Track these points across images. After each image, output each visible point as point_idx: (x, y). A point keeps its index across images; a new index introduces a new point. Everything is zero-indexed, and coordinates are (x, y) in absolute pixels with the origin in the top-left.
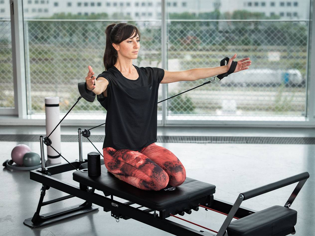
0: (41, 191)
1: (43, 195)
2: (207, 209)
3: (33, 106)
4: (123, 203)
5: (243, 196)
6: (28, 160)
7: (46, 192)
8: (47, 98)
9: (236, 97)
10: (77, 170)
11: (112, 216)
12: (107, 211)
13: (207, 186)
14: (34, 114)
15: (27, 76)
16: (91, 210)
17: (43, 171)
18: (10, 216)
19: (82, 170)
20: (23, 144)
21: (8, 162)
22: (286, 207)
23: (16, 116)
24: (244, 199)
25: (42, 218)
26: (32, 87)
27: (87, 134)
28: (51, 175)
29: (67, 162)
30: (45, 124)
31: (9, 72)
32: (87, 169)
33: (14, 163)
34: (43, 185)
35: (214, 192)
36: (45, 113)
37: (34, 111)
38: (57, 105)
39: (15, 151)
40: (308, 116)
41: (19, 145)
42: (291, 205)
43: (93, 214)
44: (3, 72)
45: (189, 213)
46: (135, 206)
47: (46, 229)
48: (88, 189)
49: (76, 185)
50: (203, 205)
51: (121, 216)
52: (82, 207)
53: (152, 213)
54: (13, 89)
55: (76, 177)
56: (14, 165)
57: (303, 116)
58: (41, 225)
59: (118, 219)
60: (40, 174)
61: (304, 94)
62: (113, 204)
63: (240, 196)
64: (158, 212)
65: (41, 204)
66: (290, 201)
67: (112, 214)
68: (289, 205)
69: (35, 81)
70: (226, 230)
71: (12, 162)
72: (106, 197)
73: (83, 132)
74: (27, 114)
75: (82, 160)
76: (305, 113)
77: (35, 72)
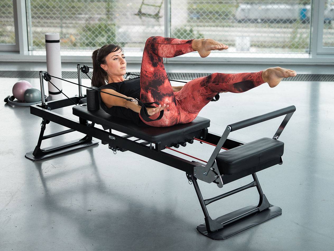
0: (42, 125)
1: (43, 129)
2: (202, 142)
3: (34, 42)
4: (121, 136)
5: (230, 128)
6: (29, 96)
7: (46, 126)
8: (47, 34)
9: (253, 34)
10: (76, 105)
11: (109, 148)
12: (105, 144)
13: (202, 120)
14: (36, 51)
15: (27, 12)
16: (91, 145)
17: (43, 106)
18: (12, 149)
19: (81, 105)
20: (24, 80)
21: (9, 98)
22: (274, 139)
23: (18, 52)
24: (232, 130)
25: (43, 151)
26: (33, 22)
27: (86, 70)
28: (51, 110)
29: (67, 97)
30: (46, 61)
31: (9, 6)
32: (86, 104)
33: (16, 99)
34: (43, 119)
35: (209, 126)
36: (45, 50)
37: (35, 47)
38: (58, 41)
39: (16, 87)
40: (311, 53)
41: (21, 81)
42: (279, 137)
43: (93, 148)
44: (3, 6)
45: (184, 145)
46: (133, 139)
47: (47, 162)
48: (87, 123)
49: (76, 119)
50: (198, 138)
51: (118, 149)
52: (82, 141)
53: (149, 145)
54: (13, 24)
55: (76, 112)
56: (15, 101)
57: (307, 53)
58: (42, 158)
59: (115, 151)
60: (41, 109)
61: (308, 31)
62: (110, 137)
63: (228, 127)
64: (154, 145)
65: (42, 138)
66: (278, 134)
67: (110, 147)
68: (277, 137)
69: (35, 16)
70: (215, 160)
71: (13, 98)
72: (105, 130)
73: (82, 68)
74: (29, 50)
75: (82, 95)
76: (308, 50)
77: (35, 7)
